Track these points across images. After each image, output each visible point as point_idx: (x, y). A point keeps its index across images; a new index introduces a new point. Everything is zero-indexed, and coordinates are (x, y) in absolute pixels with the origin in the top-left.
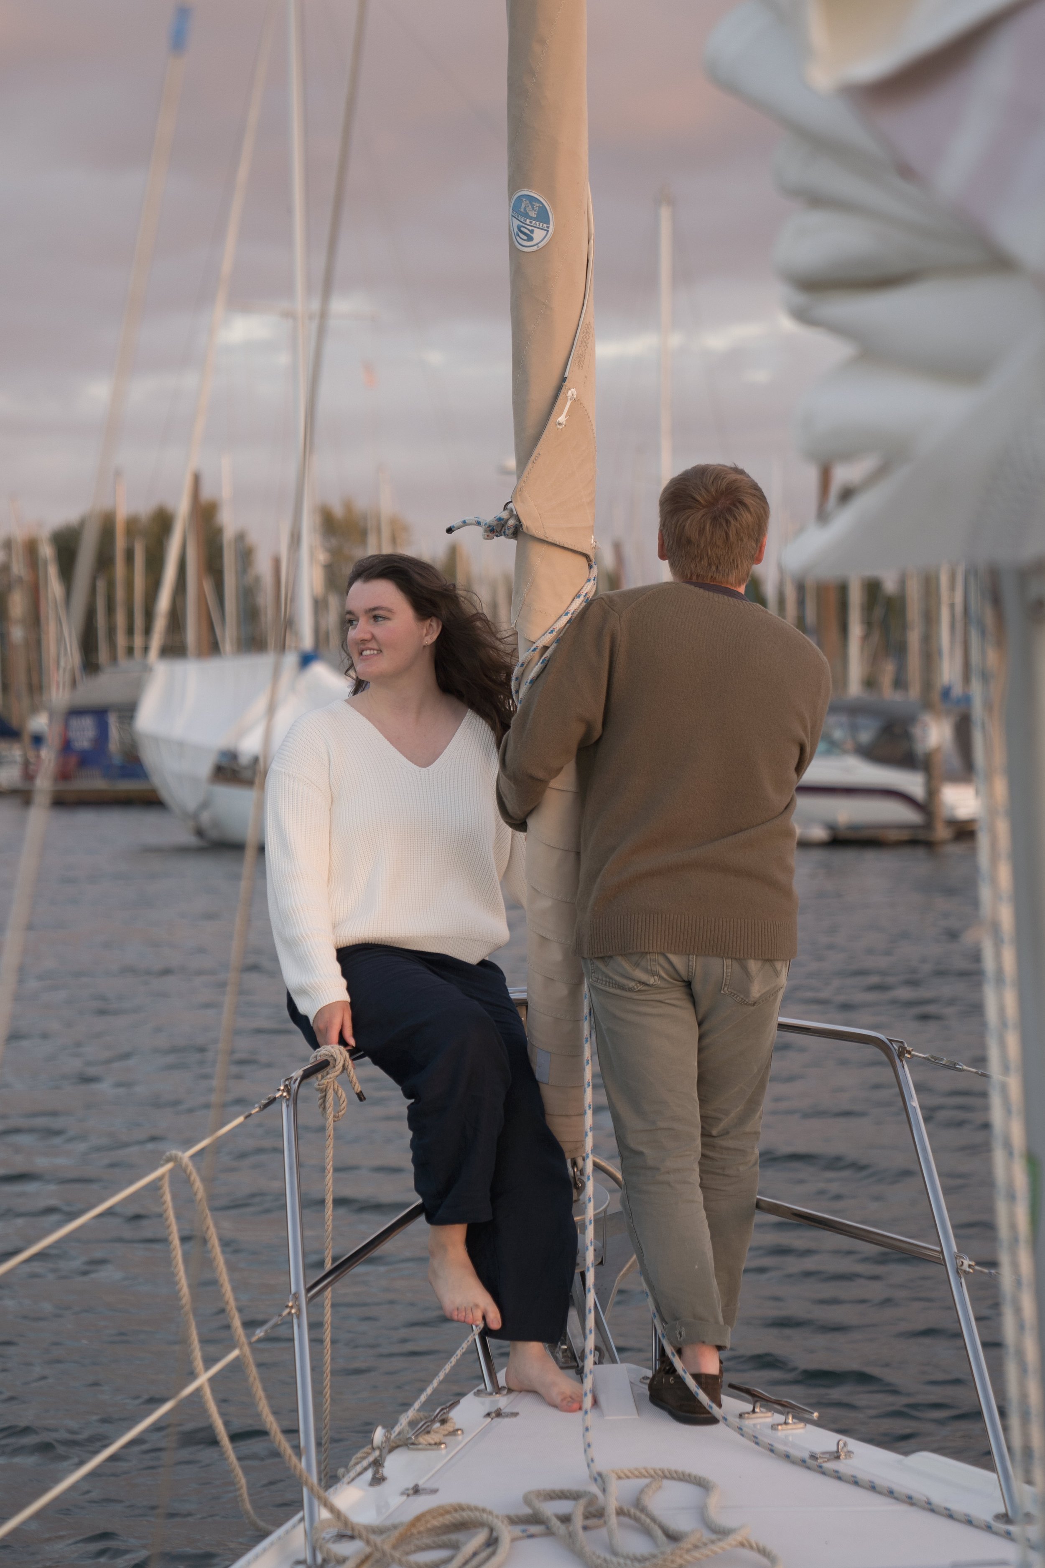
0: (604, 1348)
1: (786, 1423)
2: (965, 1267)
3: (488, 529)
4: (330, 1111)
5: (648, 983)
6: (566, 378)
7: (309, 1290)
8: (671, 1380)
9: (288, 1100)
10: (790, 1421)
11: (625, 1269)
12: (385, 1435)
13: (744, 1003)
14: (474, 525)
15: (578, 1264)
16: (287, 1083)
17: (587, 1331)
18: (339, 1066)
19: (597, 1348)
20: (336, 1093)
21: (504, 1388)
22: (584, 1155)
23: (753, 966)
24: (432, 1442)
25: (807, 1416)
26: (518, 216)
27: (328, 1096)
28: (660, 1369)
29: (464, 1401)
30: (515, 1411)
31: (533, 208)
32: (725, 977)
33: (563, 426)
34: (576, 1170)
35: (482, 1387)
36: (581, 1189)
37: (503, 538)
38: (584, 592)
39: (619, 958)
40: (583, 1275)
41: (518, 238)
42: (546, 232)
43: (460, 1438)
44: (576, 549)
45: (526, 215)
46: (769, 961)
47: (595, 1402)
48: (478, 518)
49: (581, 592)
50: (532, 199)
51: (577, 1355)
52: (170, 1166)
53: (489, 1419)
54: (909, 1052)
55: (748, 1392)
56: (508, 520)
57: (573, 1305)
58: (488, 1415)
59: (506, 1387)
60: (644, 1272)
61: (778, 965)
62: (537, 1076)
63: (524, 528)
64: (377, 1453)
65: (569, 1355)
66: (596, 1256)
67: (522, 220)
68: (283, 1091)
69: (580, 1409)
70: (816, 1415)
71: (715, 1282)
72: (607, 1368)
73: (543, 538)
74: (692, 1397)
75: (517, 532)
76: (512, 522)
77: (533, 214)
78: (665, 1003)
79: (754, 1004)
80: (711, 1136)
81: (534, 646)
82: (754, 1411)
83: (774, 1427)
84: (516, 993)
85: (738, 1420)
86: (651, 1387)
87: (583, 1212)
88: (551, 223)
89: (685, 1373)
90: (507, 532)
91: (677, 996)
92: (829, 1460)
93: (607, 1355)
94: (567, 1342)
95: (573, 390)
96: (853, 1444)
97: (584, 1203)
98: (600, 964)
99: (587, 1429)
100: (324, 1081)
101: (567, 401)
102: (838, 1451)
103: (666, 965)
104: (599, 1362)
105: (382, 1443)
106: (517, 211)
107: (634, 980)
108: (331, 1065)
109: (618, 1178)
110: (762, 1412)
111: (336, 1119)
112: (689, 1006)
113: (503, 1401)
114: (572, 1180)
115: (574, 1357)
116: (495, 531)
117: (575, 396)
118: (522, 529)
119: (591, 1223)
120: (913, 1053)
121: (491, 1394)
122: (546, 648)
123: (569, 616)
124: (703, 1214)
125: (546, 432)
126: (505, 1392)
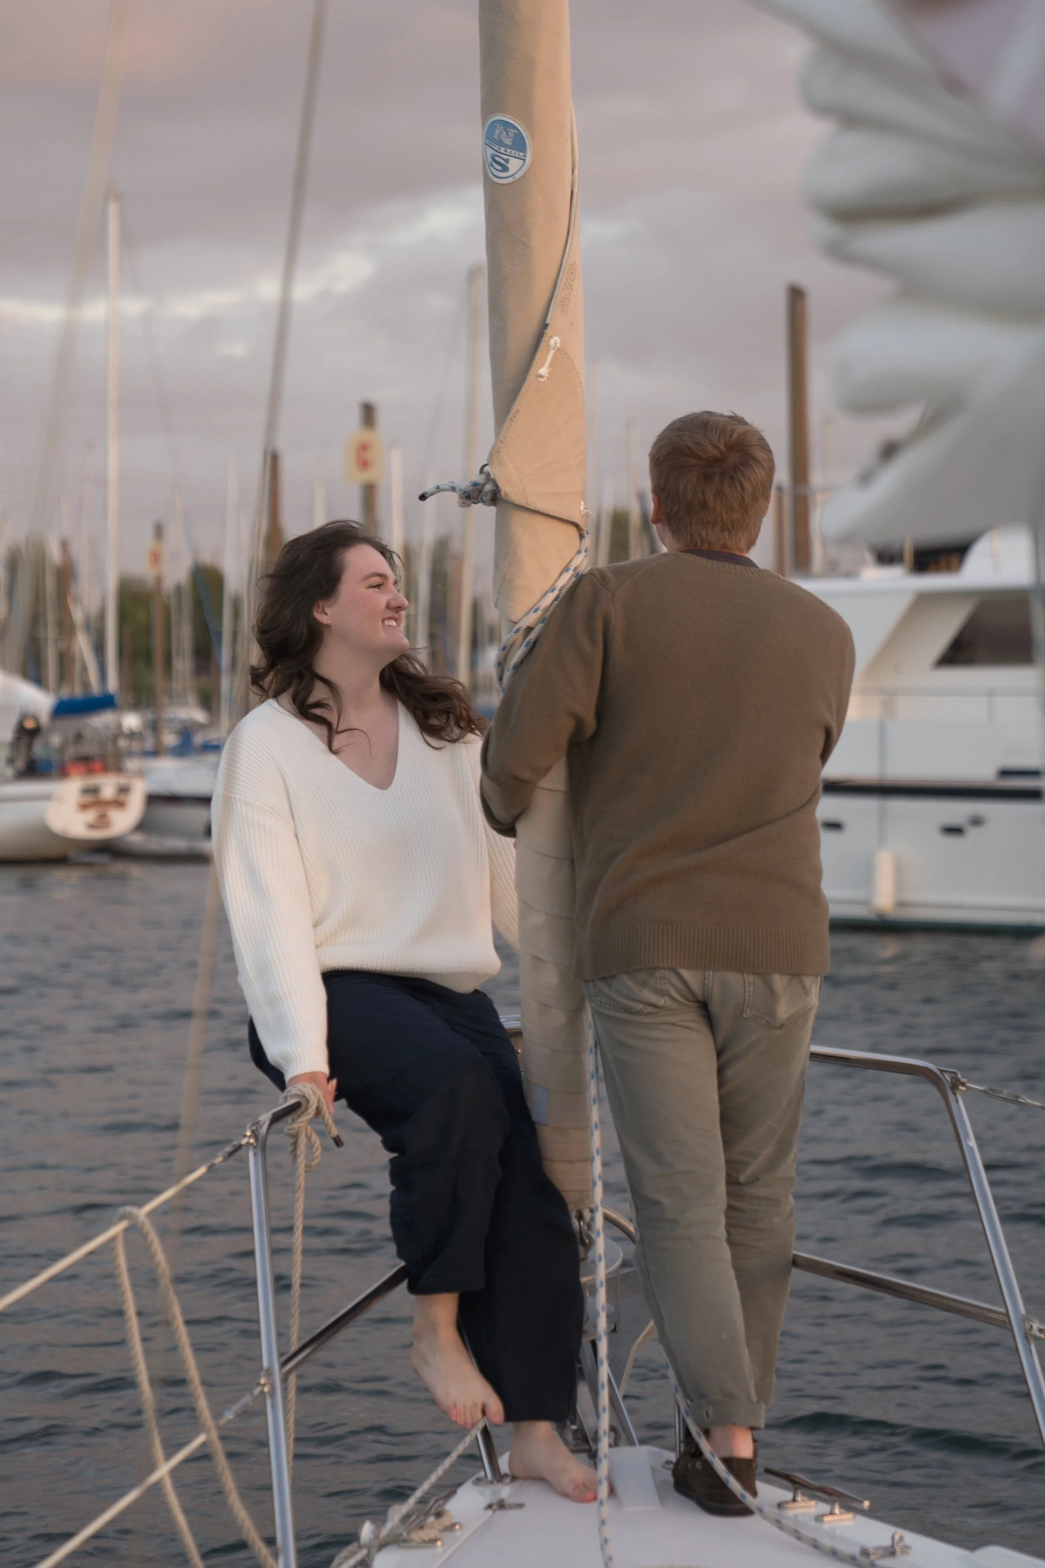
0: (619, 1428)
1: (832, 1513)
2: (1035, 1331)
3: (463, 495)
4: (301, 1159)
5: (658, 1004)
6: (547, 324)
7: (283, 1364)
8: (698, 1465)
9: (255, 1147)
10: (837, 1511)
11: (641, 1337)
12: (374, 1532)
13: (770, 1026)
14: (449, 491)
15: (587, 1332)
16: (254, 1128)
17: (600, 1409)
18: (312, 1110)
19: (612, 1429)
20: (309, 1138)
21: (506, 1475)
22: (592, 1206)
23: (779, 981)
24: (426, 1538)
25: (855, 1505)
26: (492, 144)
27: (299, 1141)
28: (685, 1451)
29: (461, 1491)
30: (521, 1501)
31: (508, 135)
32: (747, 997)
33: (545, 378)
34: (582, 1224)
35: (482, 1474)
36: (589, 1245)
37: (480, 505)
38: (574, 565)
39: (624, 978)
40: (594, 1345)
41: (492, 168)
42: (522, 162)
43: (458, 1533)
44: (563, 517)
45: (501, 143)
46: (796, 975)
47: (612, 1491)
48: (453, 483)
49: (570, 565)
50: (506, 125)
51: (590, 1436)
52: (123, 1225)
53: (490, 1512)
54: (963, 1084)
55: (787, 1477)
56: (484, 484)
57: (584, 1378)
58: (490, 1506)
59: (510, 1474)
60: (663, 1338)
61: (808, 981)
62: (534, 1117)
63: (503, 494)
64: (364, 1552)
65: (580, 1435)
66: (609, 1322)
67: (496, 148)
68: (250, 1137)
69: (595, 1498)
70: (866, 1504)
71: (745, 1352)
72: (624, 1451)
73: (524, 504)
74: (723, 1486)
75: (495, 498)
76: (488, 487)
77: (508, 142)
78: (679, 1026)
79: (781, 1027)
80: (738, 1183)
81: (517, 627)
82: (794, 1500)
83: (819, 1518)
84: (509, 1020)
85: (776, 1510)
86: (675, 1473)
87: (593, 1271)
88: (528, 151)
89: (713, 1456)
90: (485, 499)
91: (691, 1017)
92: (883, 1556)
93: (623, 1436)
94: (578, 1422)
95: (555, 338)
96: (912, 1539)
97: (594, 1262)
98: (602, 986)
99: (603, 1522)
100: (295, 1126)
101: (549, 351)
102: (893, 1546)
103: (679, 984)
104: (615, 1444)
105: (370, 1541)
106: (490, 139)
107: (641, 1002)
108: (303, 1107)
109: (631, 1232)
110: (803, 1501)
111: (308, 1169)
112: (705, 1029)
113: (505, 1491)
114: (578, 1236)
115: (585, 1439)
116: (472, 497)
117: (558, 345)
118: (500, 495)
119: (602, 1285)
120: (968, 1085)
121: (491, 1482)
122: (529, 629)
123: (556, 592)
124: (732, 1273)
125: (526, 385)
126: (508, 1480)
